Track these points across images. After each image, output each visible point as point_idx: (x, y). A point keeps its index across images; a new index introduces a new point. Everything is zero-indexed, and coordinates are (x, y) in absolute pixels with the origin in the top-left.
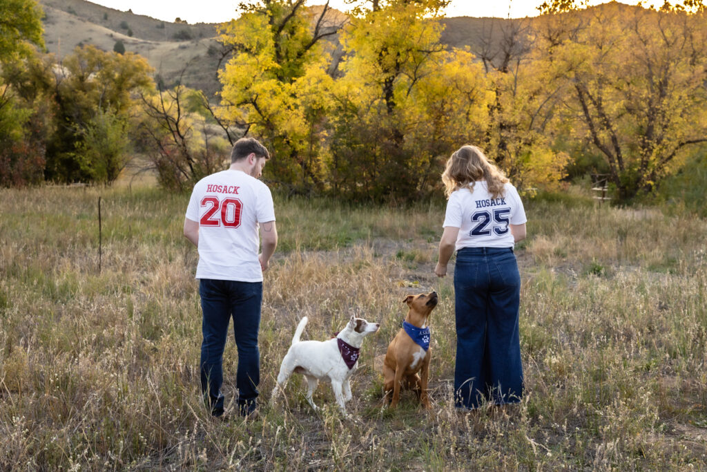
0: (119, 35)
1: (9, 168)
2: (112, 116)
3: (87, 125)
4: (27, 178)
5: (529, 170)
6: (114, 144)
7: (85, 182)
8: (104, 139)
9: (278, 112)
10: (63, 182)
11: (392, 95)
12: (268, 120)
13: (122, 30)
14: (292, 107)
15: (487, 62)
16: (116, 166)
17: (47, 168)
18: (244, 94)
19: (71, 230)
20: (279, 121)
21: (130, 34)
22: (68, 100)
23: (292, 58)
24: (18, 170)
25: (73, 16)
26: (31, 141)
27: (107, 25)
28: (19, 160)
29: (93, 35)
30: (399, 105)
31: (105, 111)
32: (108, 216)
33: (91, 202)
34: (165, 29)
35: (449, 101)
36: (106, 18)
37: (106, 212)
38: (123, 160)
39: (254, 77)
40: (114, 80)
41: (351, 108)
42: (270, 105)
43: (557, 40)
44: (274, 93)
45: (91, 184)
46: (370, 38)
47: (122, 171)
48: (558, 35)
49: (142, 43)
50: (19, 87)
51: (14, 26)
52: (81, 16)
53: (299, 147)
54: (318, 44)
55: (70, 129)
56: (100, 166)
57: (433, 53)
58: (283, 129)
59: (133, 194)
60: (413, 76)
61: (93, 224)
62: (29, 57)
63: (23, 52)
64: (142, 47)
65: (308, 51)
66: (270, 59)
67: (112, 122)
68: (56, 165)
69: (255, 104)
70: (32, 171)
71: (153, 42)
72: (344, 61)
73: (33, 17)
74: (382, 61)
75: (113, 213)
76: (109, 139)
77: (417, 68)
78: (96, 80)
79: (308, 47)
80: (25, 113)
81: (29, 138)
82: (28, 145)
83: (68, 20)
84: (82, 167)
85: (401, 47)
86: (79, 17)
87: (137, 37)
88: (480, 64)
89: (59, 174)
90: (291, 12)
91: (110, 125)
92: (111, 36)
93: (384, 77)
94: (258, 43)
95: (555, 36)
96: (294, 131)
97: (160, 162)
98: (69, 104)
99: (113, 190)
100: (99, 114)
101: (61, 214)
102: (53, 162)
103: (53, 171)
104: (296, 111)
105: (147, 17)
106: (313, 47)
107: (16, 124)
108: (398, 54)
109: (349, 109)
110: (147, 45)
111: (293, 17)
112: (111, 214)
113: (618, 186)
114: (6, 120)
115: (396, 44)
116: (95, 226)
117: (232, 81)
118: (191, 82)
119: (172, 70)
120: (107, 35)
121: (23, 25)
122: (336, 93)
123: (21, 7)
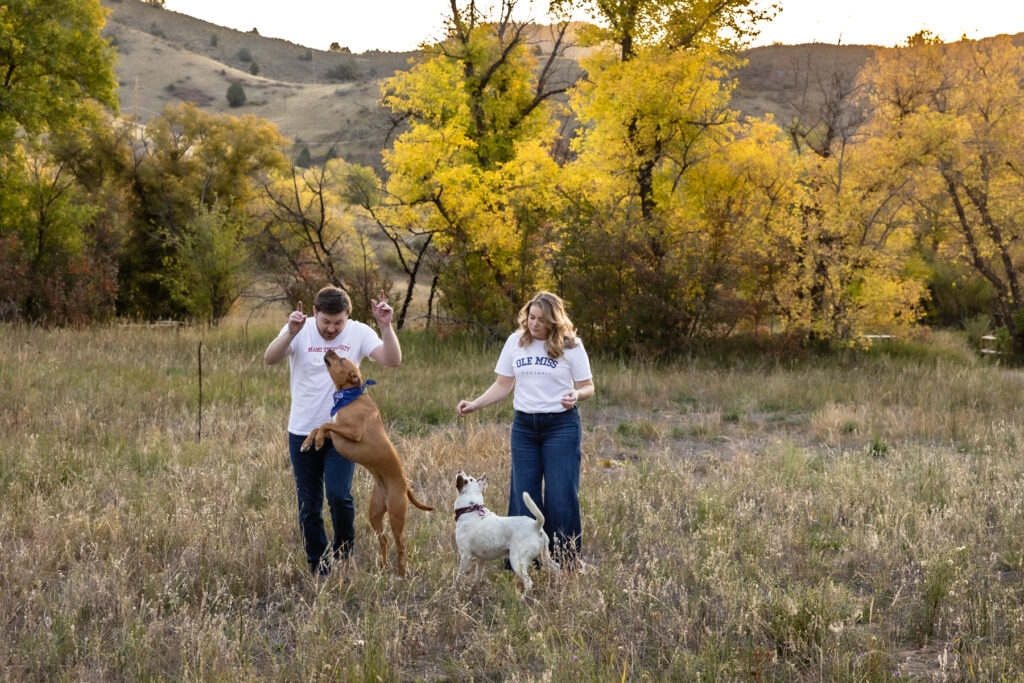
0: (236, 73)
1: (63, 297)
2: (221, 218)
3: (182, 231)
4: (89, 313)
5: (861, 308)
6: (224, 262)
7: (177, 319)
8: (209, 253)
9: (473, 215)
10: (145, 318)
11: (651, 190)
12: (458, 227)
13: (241, 63)
14: (495, 208)
15: (800, 139)
16: (226, 295)
17: (119, 297)
18: (421, 188)
19: (159, 388)
20: (475, 228)
21: (255, 71)
22: (153, 190)
23: (502, 128)
24: (76, 300)
25: (159, 39)
26: (96, 255)
27: (216, 55)
28: (77, 284)
29: (192, 72)
30: (660, 205)
31: (210, 209)
32: (212, 370)
33: (188, 350)
34: (313, 63)
35: (739, 201)
36: (214, 42)
37: (209, 364)
38: (235, 286)
39: (437, 162)
40: (225, 159)
41: (587, 209)
42: (461, 205)
43: (910, 104)
44: (468, 186)
45: (187, 323)
46: (616, 103)
47: (235, 303)
48: (911, 98)
49: (273, 85)
50: (77, 168)
51: (73, 78)
52: (173, 40)
53: (506, 270)
54: (543, 107)
55: (155, 237)
56: (202, 294)
57: (710, 126)
58: (481, 241)
59: (251, 339)
60: (681, 161)
61: (190, 382)
62: (94, 125)
63: (84, 118)
64: (274, 92)
65: (527, 118)
66: (461, 132)
67: (220, 226)
68: (132, 291)
69: (437, 202)
70: (97, 303)
71: (292, 84)
72: (579, 136)
73: (102, 65)
74: (635, 138)
75: (219, 365)
76: (215, 252)
77: (687, 148)
78: (197, 158)
79: (526, 111)
80: (88, 212)
81: (93, 250)
82: (92, 261)
83: (152, 46)
84: (173, 296)
85: (662, 117)
86: (169, 42)
87: (265, 76)
88: (786, 143)
89: (137, 306)
90: (501, 57)
91: (217, 231)
92: (223, 73)
93: (639, 161)
94: (444, 109)
95: (906, 99)
96: (497, 244)
97: (292, 289)
98: (155, 196)
99: (220, 333)
100: (201, 214)
101: (144, 367)
102: (128, 287)
103: (128, 301)
104: (500, 214)
105: (283, 40)
106: (534, 112)
107: (72, 229)
108: (658, 128)
109: (583, 210)
110: (283, 89)
111: (503, 65)
112: (215, 367)
113: (1011, 333)
114: (58, 222)
115: (655, 113)
116: (192, 383)
117: (403, 167)
118: (355, 152)
119: (323, 132)
120: (216, 72)
121: (86, 75)
122: (564, 185)
123: (84, 50)
